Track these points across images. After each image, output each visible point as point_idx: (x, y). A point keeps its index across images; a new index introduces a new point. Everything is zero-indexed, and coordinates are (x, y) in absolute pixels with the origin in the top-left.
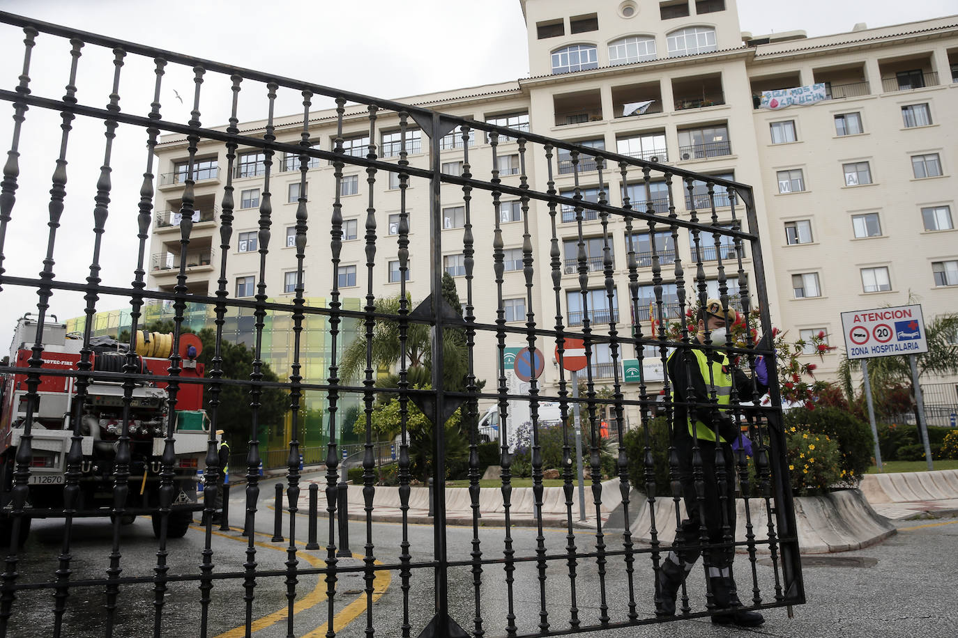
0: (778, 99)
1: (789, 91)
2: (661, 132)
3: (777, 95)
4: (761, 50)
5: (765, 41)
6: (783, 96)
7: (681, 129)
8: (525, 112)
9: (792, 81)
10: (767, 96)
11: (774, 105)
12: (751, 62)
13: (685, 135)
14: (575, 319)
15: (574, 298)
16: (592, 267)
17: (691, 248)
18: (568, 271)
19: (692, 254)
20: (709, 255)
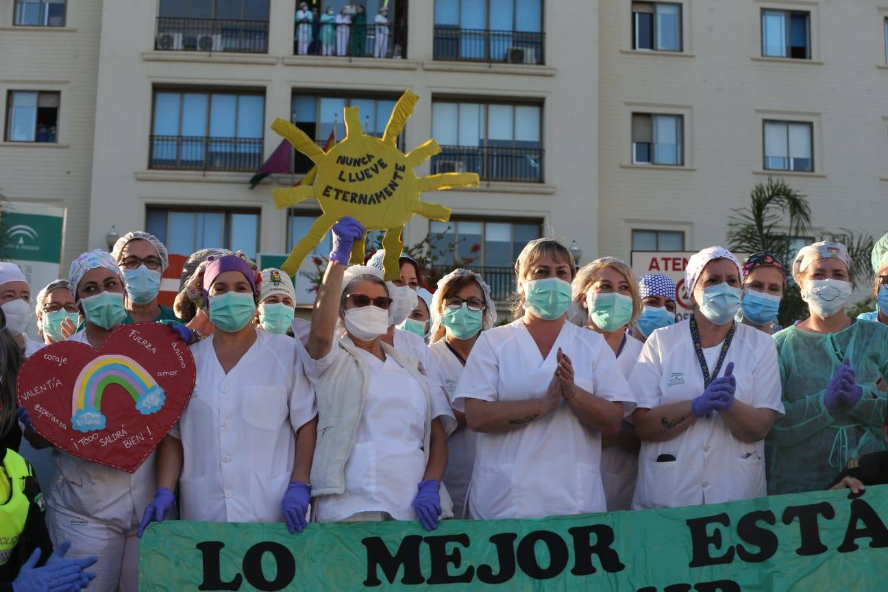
14: (166, 152)
15: (169, 102)
16: (217, 40)
17: (437, 28)
18: (163, 43)
19: (436, 39)
20: (470, 47)
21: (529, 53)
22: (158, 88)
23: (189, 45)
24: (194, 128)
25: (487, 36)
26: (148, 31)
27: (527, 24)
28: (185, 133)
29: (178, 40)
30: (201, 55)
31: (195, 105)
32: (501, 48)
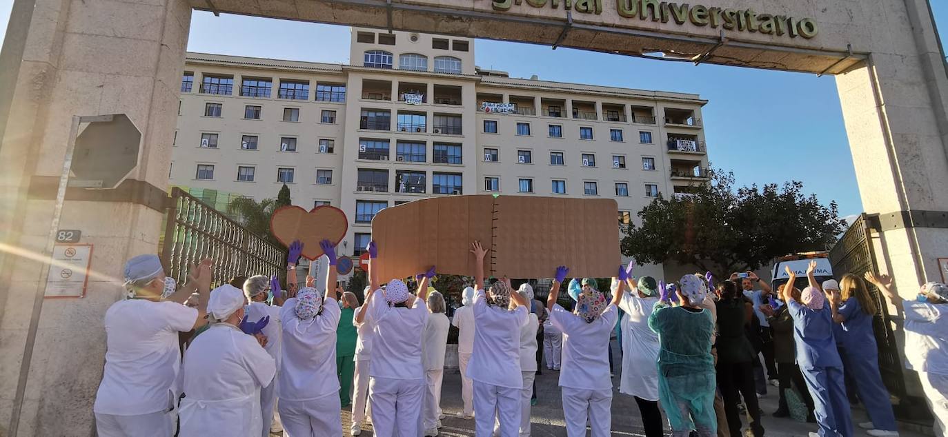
0: (490, 108)
1: (496, 104)
2: (424, 114)
3: (490, 105)
4: (484, 78)
5: (487, 74)
6: (494, 106)
7: (436, 114)
8: (344, 85)
9: (498, 99)
10: (485, 105)
11: (488, 110)
12: (478, 83)
13: (437, 118)
14: (360, 218)
15: (361, 205)
16: (374, 188)
17: (433, 185)
18: (359, 189)
19: (434, 188)
20: (442, 190)
21: (458, 192)
22: (358, 201)
23: (367, 189)
24: (368, 212)
25: (447, 187)
26: (356, 186)
27: (457, 184)
28: (366, 213)
29: (363, 188)
30: (370, 192)
31: (368, 206)
32: (451, 190)
